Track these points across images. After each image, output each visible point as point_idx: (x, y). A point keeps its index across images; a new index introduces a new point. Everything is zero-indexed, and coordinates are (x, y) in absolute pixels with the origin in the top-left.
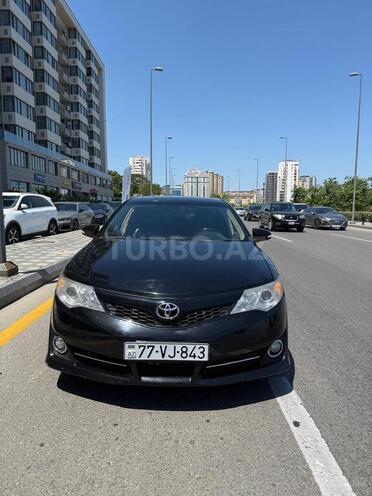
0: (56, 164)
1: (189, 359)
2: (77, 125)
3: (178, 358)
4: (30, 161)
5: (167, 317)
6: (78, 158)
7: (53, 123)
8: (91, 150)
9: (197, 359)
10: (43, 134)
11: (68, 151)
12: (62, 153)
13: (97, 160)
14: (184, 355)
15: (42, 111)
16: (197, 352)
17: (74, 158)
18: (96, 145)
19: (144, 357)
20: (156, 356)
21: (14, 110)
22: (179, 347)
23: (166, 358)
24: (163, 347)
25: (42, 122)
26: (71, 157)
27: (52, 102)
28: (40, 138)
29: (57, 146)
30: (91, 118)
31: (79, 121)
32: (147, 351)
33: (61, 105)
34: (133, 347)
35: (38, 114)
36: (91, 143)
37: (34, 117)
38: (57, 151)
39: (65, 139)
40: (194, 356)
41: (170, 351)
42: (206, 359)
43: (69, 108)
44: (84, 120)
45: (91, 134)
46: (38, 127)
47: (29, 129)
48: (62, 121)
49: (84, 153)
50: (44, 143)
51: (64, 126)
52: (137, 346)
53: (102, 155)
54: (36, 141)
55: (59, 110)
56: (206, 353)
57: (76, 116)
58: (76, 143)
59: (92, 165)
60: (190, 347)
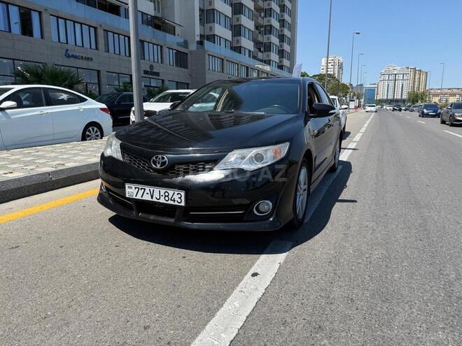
0: (247, 68)
1: (170, 202)
2: (269, 29)
3: (162, 200)
4: (225, 66)
5: (158, 166)
6: (268, 62)
7: (247, 31)
8: (281, 53)
9: (176, 203)
10: (238, 41)
11: (260, 55)
12: (255, 57)
13: (286, 63)
14: (167, 198)
15: (238, 20)
16: (176, 197)
17: (265, 62)
18: (287, 47)
19: (139, 197)
20: (147, 197)
21: (214, 22)
22: (163, 191)
23: (154, 200)
24: (152, 190)
25: (237, 30)
26: (261, 61)
27: (247, 10)
28: (235, 45)
29: (250, 51)
30: (282, 22)
31: (271, 26)
32: (141, 192)
33: (255, 12)
34: (131, 188)
35: (235, 23)
36: (281, 46)
37: (231, 26)
38: (250, 56)
39: (258, 44)
40: (174, 201)
41: (156, 195)
42: (183, 204)
43: (263, 14)
44: (276, 24)
45: (282, 38)
46: (234, 35)
47: (227, 38)
48: (257, 28)
49: (274, 57)
50: (238, 49)
51: (257, 32)
52: (133, 187)
53: (291, 57)
54: (231, 48)
55: (253, 18)
56: (183, 198)
57: (269, 21)
58: (268, 47)
59: (281, 67)
60: (171, 192)
